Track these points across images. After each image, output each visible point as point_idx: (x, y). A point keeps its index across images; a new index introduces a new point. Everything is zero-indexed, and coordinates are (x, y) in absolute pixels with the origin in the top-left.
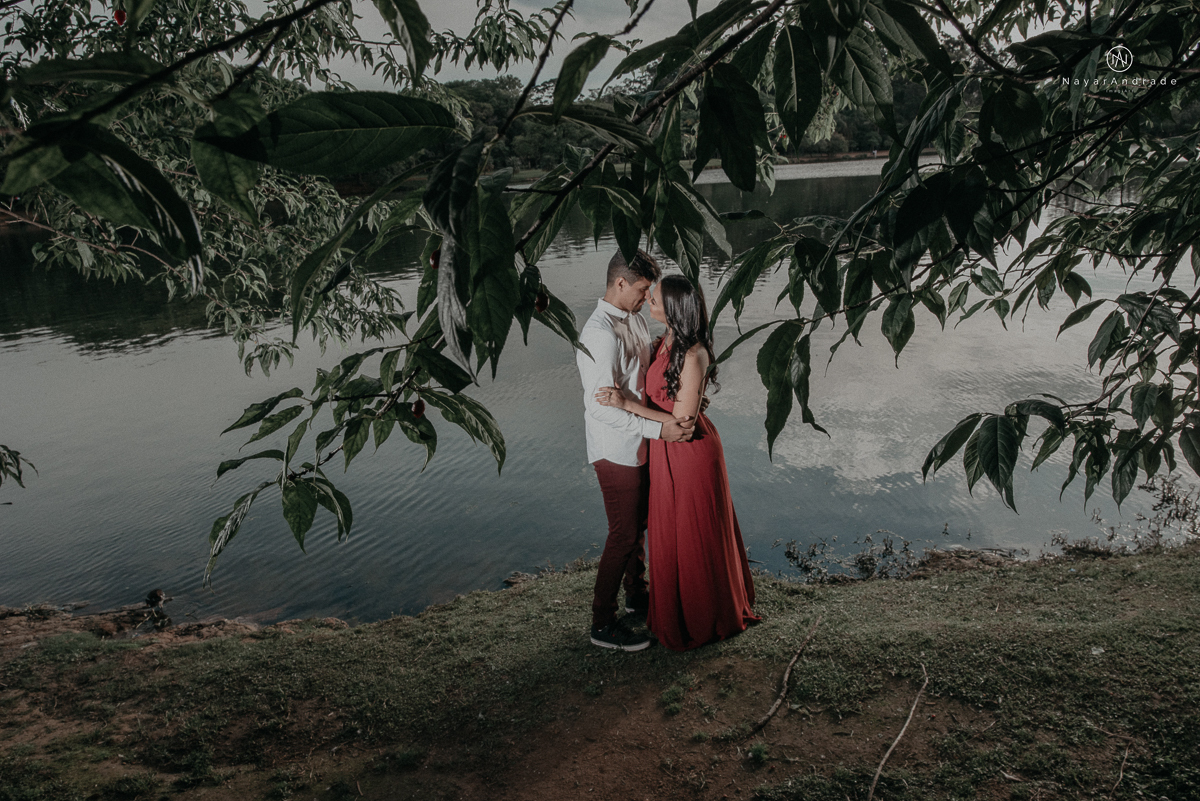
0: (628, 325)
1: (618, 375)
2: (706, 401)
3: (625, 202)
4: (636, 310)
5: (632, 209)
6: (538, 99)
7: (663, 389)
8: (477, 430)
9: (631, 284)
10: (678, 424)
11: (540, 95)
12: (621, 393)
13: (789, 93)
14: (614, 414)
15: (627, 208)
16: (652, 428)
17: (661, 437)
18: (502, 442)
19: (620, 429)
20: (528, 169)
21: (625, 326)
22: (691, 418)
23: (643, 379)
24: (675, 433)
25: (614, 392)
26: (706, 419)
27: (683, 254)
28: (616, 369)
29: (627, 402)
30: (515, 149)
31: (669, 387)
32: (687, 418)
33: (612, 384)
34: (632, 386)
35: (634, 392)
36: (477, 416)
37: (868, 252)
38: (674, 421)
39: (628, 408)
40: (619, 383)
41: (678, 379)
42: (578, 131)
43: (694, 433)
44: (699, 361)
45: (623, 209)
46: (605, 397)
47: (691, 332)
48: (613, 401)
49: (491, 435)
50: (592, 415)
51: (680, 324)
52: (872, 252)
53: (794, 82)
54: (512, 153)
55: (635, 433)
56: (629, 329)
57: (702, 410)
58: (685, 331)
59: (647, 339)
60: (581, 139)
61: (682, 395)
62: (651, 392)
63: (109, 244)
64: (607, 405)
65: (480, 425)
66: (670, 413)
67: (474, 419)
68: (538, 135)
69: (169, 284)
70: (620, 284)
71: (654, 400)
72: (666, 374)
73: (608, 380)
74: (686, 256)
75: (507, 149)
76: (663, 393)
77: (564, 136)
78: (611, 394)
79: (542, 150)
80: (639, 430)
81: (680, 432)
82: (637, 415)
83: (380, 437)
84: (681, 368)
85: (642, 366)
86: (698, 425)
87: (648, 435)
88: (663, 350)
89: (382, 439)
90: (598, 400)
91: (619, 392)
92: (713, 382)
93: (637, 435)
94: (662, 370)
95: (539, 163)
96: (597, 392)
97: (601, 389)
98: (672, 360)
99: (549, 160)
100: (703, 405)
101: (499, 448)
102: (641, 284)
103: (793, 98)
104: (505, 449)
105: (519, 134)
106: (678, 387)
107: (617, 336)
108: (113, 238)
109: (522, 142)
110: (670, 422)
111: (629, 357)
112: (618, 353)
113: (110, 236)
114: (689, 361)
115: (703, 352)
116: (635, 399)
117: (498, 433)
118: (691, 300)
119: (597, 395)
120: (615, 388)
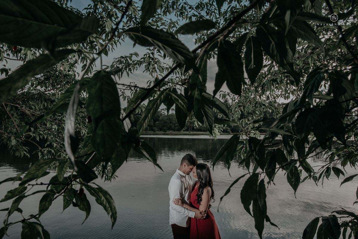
0: (186, 178)
1: (181, 194)
2: (210, 205)
3: (180, 101)
4: (188, 174)
5: (183, 104)
6: (164, 112)
7: (196, 200)
8: (106, 206)
9: (188, 166)
10: (201, 213)
11: (164, 111)
12: (182, 201)
13: (251, 64)
14: (179, 208)
15: (180, 103)
16: (192, 214)
17: (195, 217)
18: (116, 213)
19: (181, 213)
20: (159, 131)
21: (185, 179)
22: (205, 211)
23: (189, 197)
24: (200, 216)
25: (180, 200)
26: (210, 212)
27: (206, 121)
28: (181, 192)
29: (184, 204)
30: (156, 125)
31: (198, 200)
32: (204, 211)
33: (179, 198)
34: (186, 199)
35: (187, 201)
36: (107, 199)
37: (274, 148)
38: (199, 212)
39: (184, 206)
40: (182, 198)
41: (201, 198)
42: (174, 122)
43: (206, 216)
44: (208, 192)
45: (179, 104)
46: (176, 202)
47: (206, 182)
48: (179, 204)
49: (111, 209)
50: (172, 208)
51: (202, 179)
52: (276, 148)
53: (253, 59)
54: (155, 126)
55: (186, 215)
56: (186, 180)
57: (209, 208)
58: (204, 182)
59: (191, 183)
60: (175, 124)
61: (203, 203)
62: (192, 201)
63: (22, 139)
64: (177, 205)
65: (107, 204)
66: (198, 209)
67: (105, 200)
68: (163, 122)
69: (40, 154)
70: (185, 165)
71: (193, 204)
72: (197, 195)
73: (178, 196)
74: (207, 122)
75: (154, 125)
76: (196, 202)
77: (170, 123)
78: (179, 201)
79: (163, 126)
80: (187, 214)
81: (201, 216)
82: (187, 209)
83: (66, 205)
84: (202, 194)
85: (189, 192)
86: (207, 214)
87: (190, 216)
88: (197, 187)
89: (67, 206)
90: (174, 203)
91: (181, 201)
92: (213, 198)
93: (187, 216)
94: (196, 194)
95: (162, 130)
96: (174, 200)
97: (175, 199)
98: (199, 190)
99: (165, 129)
100: (209, 207)
101: (114, 216)
102: (191, 167)
103: (252, 65)
104: (116, 217)
105: (157, 121)
106: (201, 200)
107: (182, 182)
108: (24, 137)
109: (158, 123)
110: (198, 212)
111: (185, 189)
112: (182, 187)
113: (23, 136)
114: (205, 191)
115: (209, 188)
116: (186, 203)
117: (115, 208)
118: (206, 171)
119: (174, 201)
120: (180, 199)
